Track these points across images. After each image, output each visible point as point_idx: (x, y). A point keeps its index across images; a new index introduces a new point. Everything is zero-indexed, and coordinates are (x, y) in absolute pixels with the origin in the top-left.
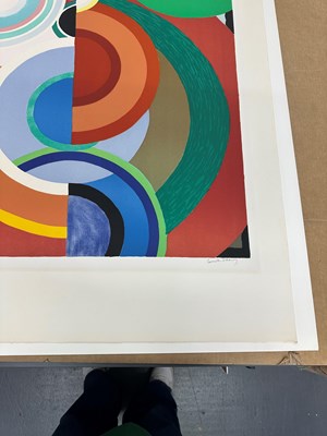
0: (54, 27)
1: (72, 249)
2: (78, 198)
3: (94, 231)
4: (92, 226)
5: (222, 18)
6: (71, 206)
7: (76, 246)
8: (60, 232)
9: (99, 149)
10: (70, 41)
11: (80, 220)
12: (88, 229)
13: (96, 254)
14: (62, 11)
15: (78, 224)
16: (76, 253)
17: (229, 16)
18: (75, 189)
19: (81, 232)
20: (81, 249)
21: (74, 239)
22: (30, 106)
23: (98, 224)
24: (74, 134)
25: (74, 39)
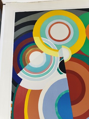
0: (58, 70)
24: (74, 118)
25: (66, 74)
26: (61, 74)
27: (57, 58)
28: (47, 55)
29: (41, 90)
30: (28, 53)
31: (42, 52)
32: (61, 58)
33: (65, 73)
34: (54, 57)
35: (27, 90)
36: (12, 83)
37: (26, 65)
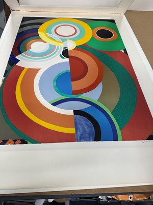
0: (60, 55)
1: (78, 138)
2: (78, 116)
3: (87, 130)
4: (86, 127)
5: (123, 51)
6: (75, 120)
7: (80, 137)
8: (72, 131)
9: (84, 96)
10: (67, 60)
12: (84, 129)
13: (89, 141)
14: (63, 50)
15: (80, 127)
16: (80, 140)
17: (125, 50)
18: (76, 112)
19: (81, 130)
20: (82, 138)
21: (79, 133)
22: (54, 82)
23: (88, 126)
24: (73, 91)
25: (68, 59)
26: (63, 58)
27: (61, 48)
28: (50, 45)
29: (40, 69)
30: (30, 42)
31: (45, 42)
32: (64, 48)
33: (68, 57)
34: (58, 47)
35: (24, 68)
36: (7, 63)
37: (26, 50)
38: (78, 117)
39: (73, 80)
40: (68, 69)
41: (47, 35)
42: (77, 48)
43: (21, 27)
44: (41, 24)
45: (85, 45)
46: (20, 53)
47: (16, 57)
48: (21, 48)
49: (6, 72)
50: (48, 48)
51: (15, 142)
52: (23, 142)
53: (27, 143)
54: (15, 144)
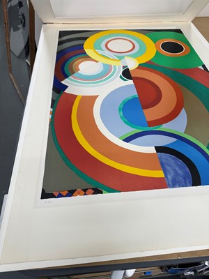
0: (121, 77)
1: (170, 183)
3: (180, 172)
4: (177, 169)
5: (201, 67)
6: (160, 159)
7: (172, 182)
8: (159, 174)
9: (164, 127)
10: (131, 82)
11: (169, 166)
12: (175, 171)
13: (186, 185)
14: (122, 70)
15: (168, 168)
16: (174, 186)
17: (204, 66)
18: (158, 149)
19: (172, 173)
20: (175, 184)
21: (169, 177)
22: (119, 111)
23: (180, 167)
24: (148, 122)
26: (125, 80)
27: (119, 67)
28: (104, 64)
29: (97, 96)
30: (76, 62)
31: (97, 62)
32: (124, 67)
33: (131, 79)
34: (115, 66)
35: (76, 96)
36: (52, 91)
37: (73, 73)
38: (163, 155)
39: (145, 107)
40: (135, 93)
41: (97, 53)
42: (141, 67)
43: (60, 43)
44: (85, 39)
45: (149, 62)
46: (66, 77)
47: (62, 82)
48: (67, 70)
49: (53, 102)
50: (102, 69)
51: (85, 192)
52: (97, 191)
53: (102, 193)
54: (85, 194)
